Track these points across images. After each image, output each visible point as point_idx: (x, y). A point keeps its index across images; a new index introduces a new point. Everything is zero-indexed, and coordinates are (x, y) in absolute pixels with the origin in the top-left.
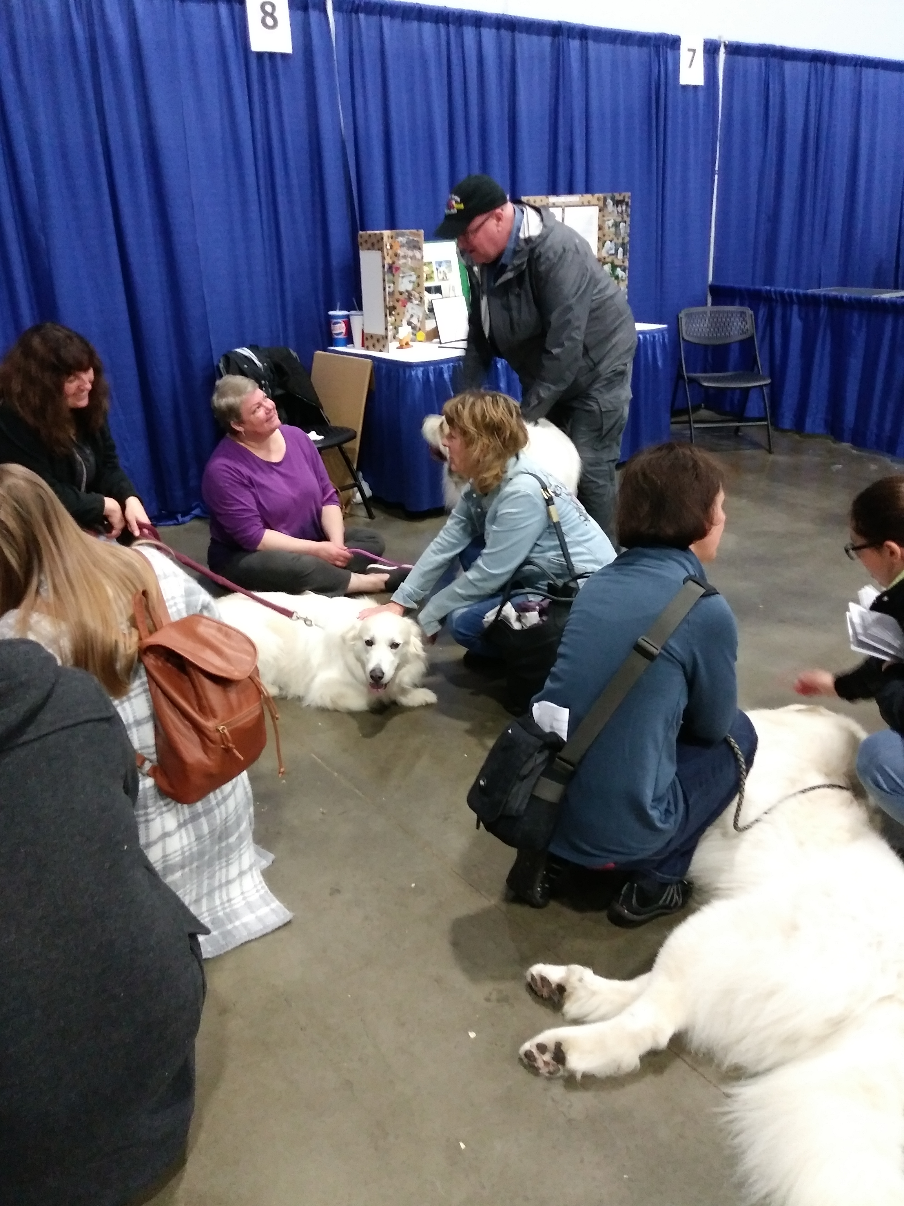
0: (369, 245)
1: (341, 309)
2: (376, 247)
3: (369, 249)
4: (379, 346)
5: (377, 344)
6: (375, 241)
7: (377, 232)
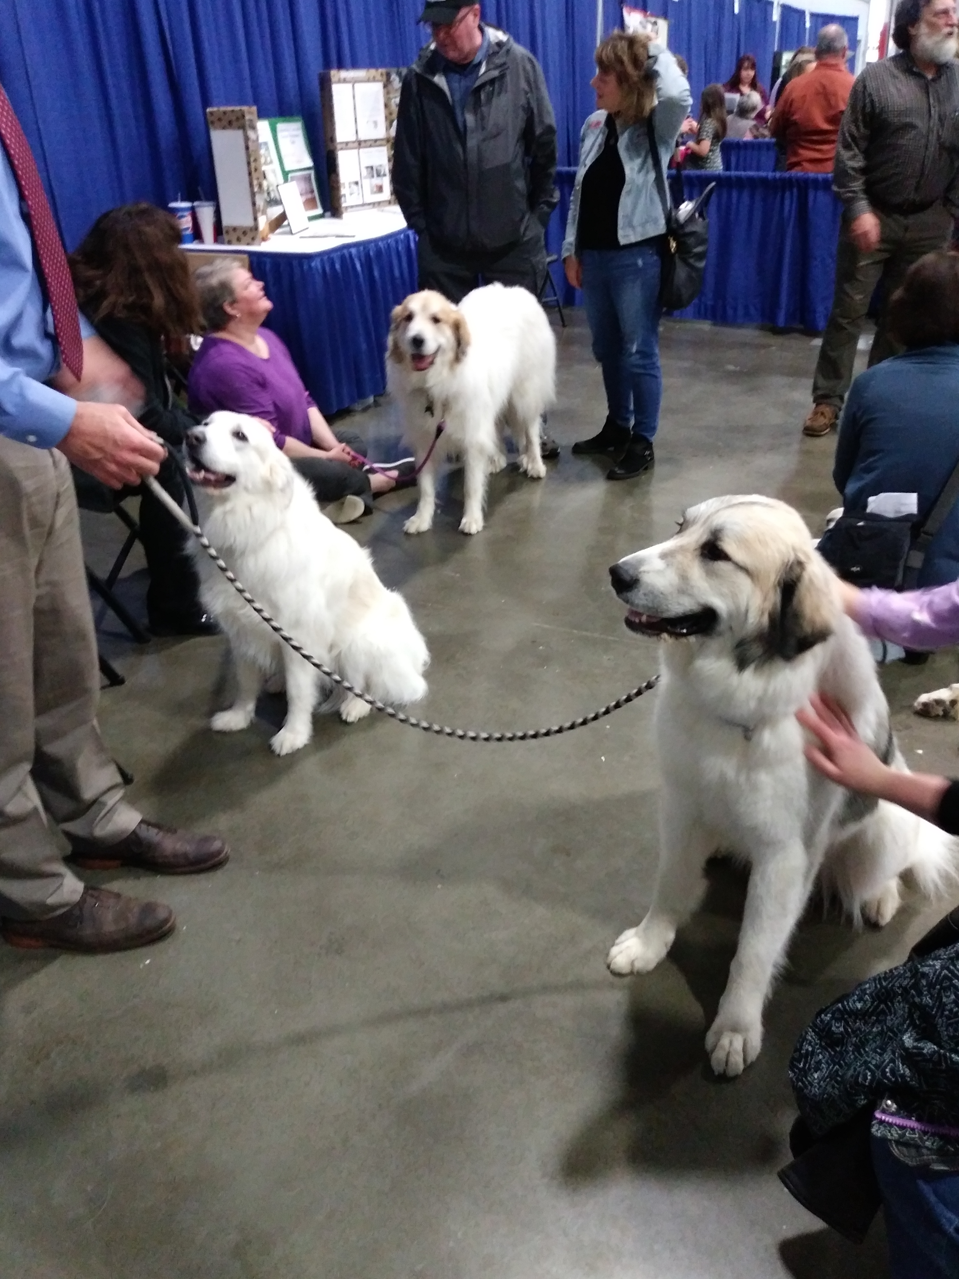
0: (225, 123)
1: (183, 200)
2: (235, 124)
3: (224, 128)
4: (248, 238)
5: (242, 236)
6: (234, 118)
7: (237, 108)
